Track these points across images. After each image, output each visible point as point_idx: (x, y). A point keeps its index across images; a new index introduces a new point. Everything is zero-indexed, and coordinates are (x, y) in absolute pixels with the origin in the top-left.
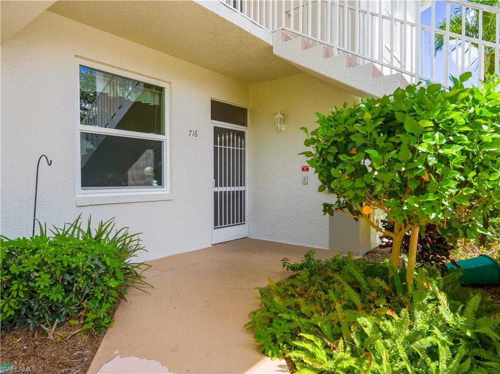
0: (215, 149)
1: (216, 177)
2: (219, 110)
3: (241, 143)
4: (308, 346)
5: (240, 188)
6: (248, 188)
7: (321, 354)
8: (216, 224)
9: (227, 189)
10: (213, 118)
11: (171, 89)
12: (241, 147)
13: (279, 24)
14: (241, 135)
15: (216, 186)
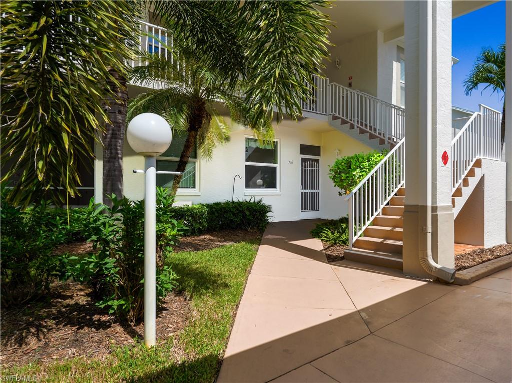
0: (302, 170)
1: (302, 184)
2: (304, 149)
3: (317, 166)
4: (326, 232)
5: (316, 191)
6: (320, 191)
7: (330, 234)
8: (302, 209)
9: (308, 191)
10: (301, 153)
11: (280, 143)
12: (317, 168)
13: (332, 112)
14: (317, 161)
15: (302, 189)
